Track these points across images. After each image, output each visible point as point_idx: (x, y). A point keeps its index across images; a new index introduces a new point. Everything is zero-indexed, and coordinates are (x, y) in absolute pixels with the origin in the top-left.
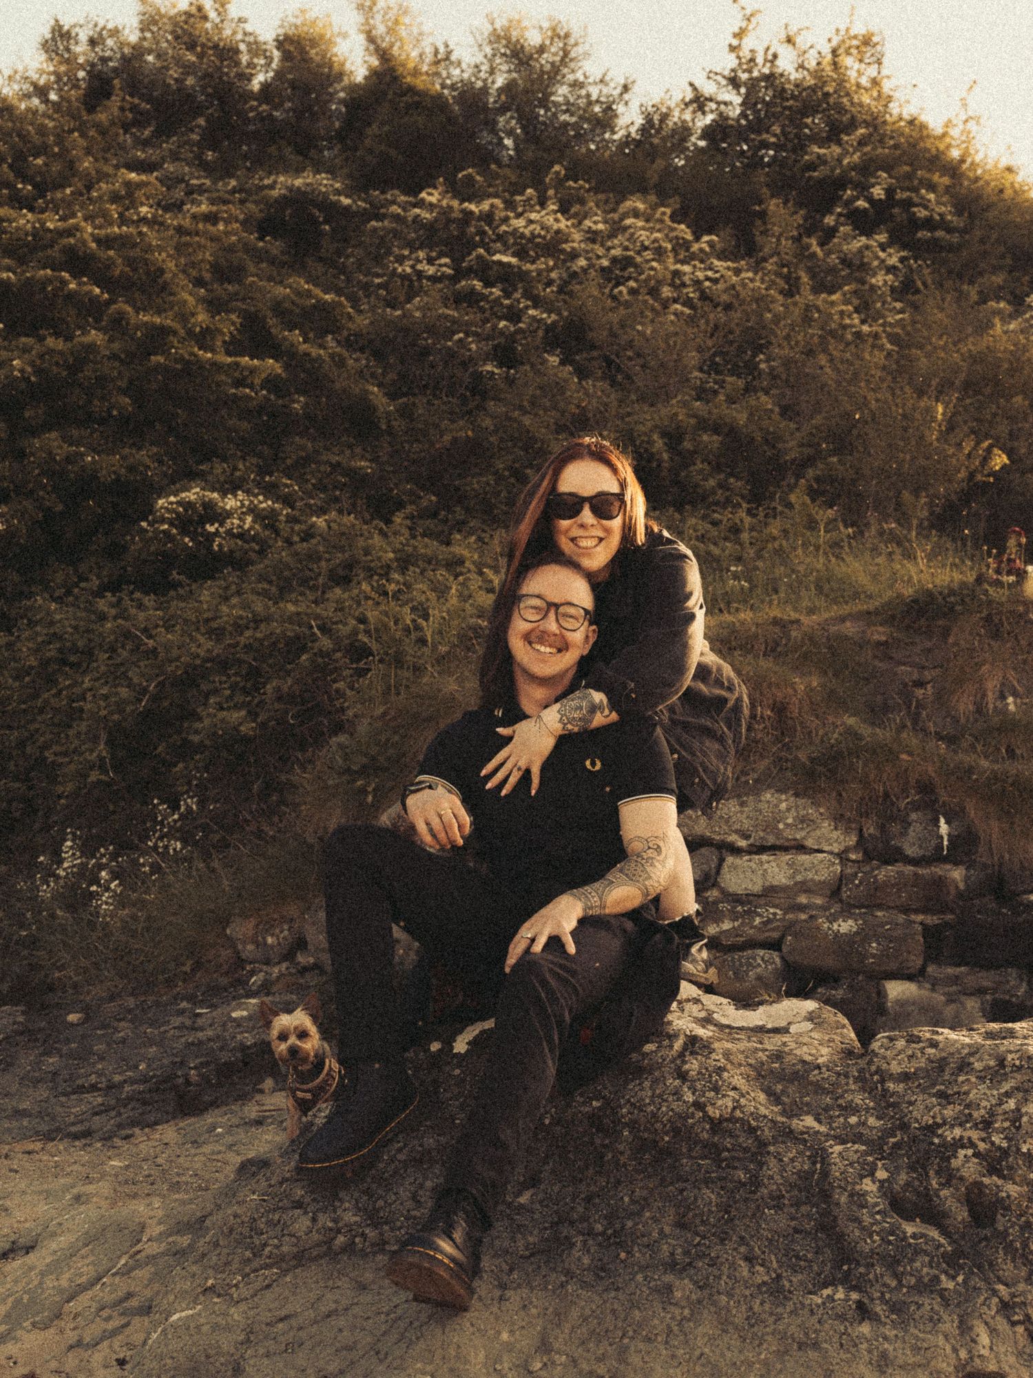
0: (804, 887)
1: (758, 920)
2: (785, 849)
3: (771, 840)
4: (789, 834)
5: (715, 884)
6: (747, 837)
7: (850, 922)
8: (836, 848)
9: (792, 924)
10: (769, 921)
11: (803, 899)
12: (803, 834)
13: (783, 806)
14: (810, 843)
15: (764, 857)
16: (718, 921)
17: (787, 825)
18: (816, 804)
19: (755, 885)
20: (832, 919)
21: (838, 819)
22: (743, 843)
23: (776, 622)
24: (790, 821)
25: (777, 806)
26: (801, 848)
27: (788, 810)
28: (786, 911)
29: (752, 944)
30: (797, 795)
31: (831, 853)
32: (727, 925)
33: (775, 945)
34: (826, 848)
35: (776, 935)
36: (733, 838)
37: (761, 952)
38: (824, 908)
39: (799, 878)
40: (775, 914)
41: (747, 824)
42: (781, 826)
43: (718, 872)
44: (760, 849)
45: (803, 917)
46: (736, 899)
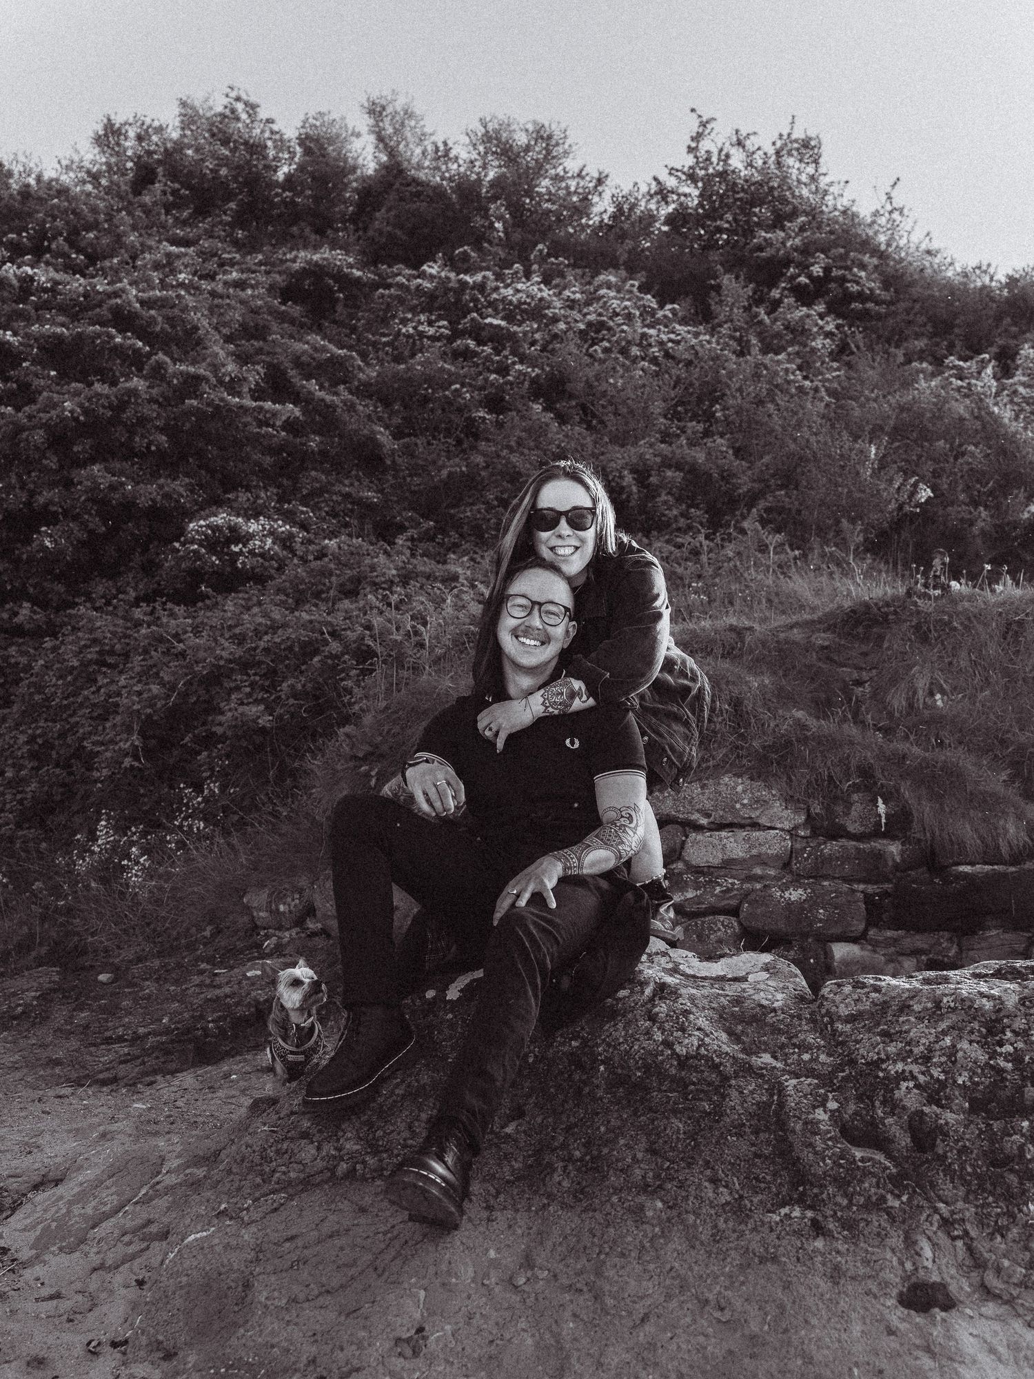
0: (760, 860)
1: (718, 889)
2: (742, 826)
3: (730, 819)
4: (746, 813)
5: (680, 858)
6: (708, 816)
7: (800, 891)
8: (787, 825)
9: (747, 894)
10: (728, 890)
11: (758, 871)
12: (758, 813)
13: (740, 788)
14: (764, 821)
15: (723, 834)
16: (683, 889)
17: (744, 805)
18: (770, 787)
19: (715, 858)
20: (785, 888)
21: (789, 800)
22: (704, 821)
23: (732, 629)
24: (745, 801)
25: (734, 788)
26: (755, 825)
27: (744, 791)
28: (743, 881)
29: (714, 911)
30: (752, 779)
31: (782, 830)
32: (690, 894)
33: (734, 912)
34: (779, 826)
35: (734, 902)
36: (695, 816)
37: (722, 918)
38: (778, 879)
39: (754, 852)
40: (733, 884)
41: (708, 805)
42: (738, 806)
43: (682, 848)
44: (721, 827)
45: (758, 886)
46: (698, 871)
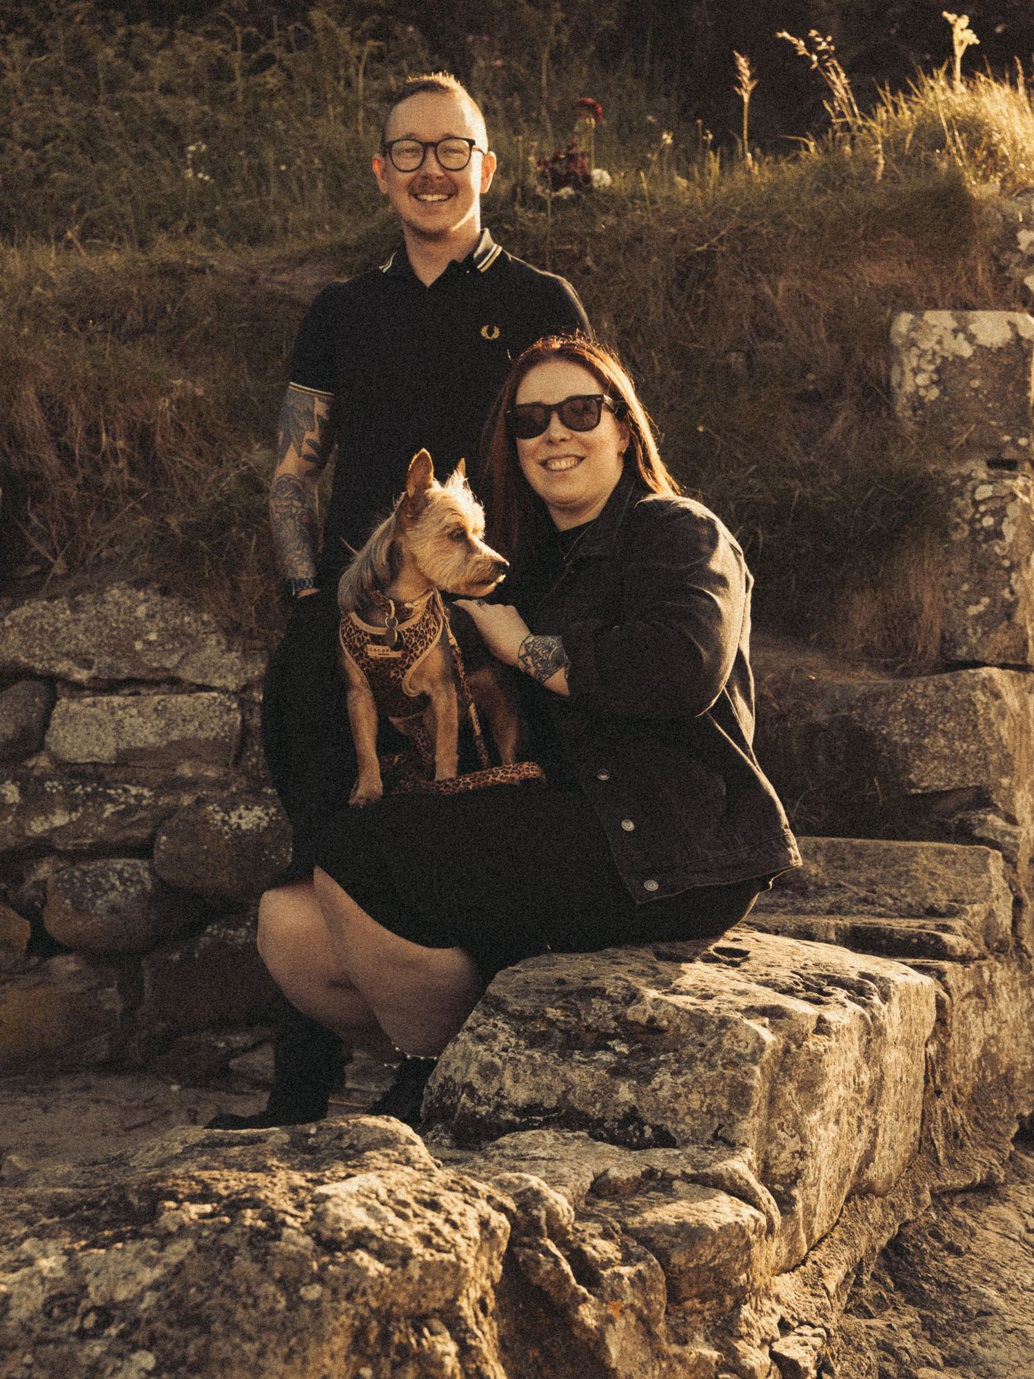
0: (186, 749)
1: (109, 809)
2: (156, 683)
3: (125, 671)
4: (152, 660)
5: (41, 746)
6: (87, 664)
7: (258, 811)
8: (232, 683)
9: (171, 811)
10: (129, 811)
11: (186, 770)
12: (175, 658)
13: (141, 611)
14: (188, 674)
15: (117, 700)
16: (46, 811)
17: (150, 643)
18: (198, 606)
19: (105, 749)
20: (229, 806)
21: (232, 632)
22: (81, 675)
23: (168, 271)
24: (153, 637)
25: (131, 610)
26: (175, 684)
27: (150, 616)
28: (159, 790)
29: (102, 850)
30: (165, 592)
31: (224, 690)
32: (60, 819)
33: (144, 850)
34: (218, 683)
35: (141, 833)
36: (62, 667)
37: (119, 864)
38: (222, 785)
39: (175, 735)
40: (139, 797)
41: (85, 642)
42: (139, 646)
43: (46, 725)
44: (111, 686)
45: (187, 800)
46: (73, 772)
